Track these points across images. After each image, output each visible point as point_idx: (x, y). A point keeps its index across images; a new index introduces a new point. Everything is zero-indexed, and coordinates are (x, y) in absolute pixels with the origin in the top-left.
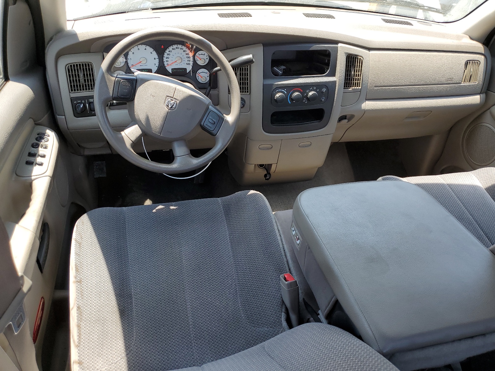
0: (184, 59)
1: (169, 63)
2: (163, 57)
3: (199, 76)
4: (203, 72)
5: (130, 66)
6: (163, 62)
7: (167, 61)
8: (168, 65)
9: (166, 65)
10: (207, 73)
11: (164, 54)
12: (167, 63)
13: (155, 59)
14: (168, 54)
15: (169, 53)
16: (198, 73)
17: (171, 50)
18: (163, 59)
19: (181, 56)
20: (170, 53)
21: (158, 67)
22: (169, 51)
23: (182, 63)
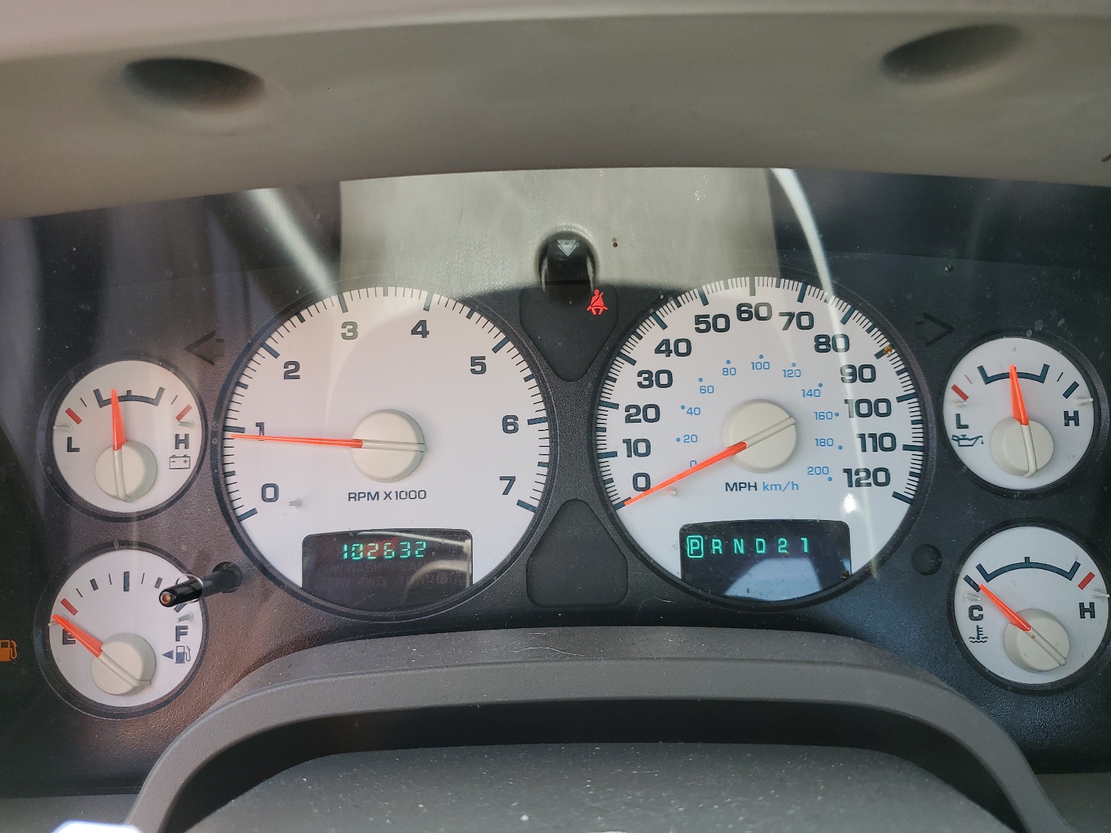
0: (824, 429)
1: (657, 467)
2: (595, 402)
3: (990, 611)
4: (1027, 564)
5: (242, 508)
6: (593, 457)
7: (632, 447)
8: (643, 484)
9: (621, 487)
10: (1080, 576)
11: (603, 376)
12: (638, 465)
13: (510, 424)
14: (649, 379)
15: (656, 363)
16: (969, 569)
17: (689, 332)
18: (592, 428)
19: (791, 391)
20: (672, 362)
21: (539, 512)
22: (664, 348)
23: (796, 472)
